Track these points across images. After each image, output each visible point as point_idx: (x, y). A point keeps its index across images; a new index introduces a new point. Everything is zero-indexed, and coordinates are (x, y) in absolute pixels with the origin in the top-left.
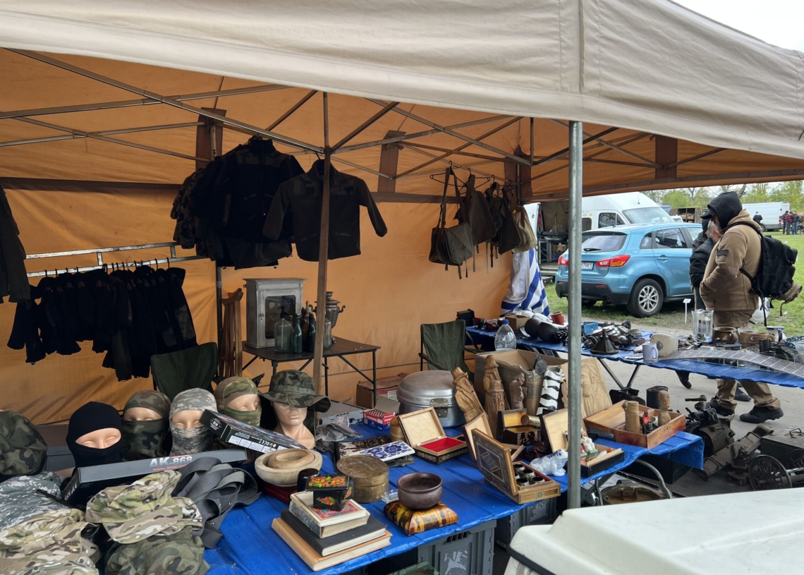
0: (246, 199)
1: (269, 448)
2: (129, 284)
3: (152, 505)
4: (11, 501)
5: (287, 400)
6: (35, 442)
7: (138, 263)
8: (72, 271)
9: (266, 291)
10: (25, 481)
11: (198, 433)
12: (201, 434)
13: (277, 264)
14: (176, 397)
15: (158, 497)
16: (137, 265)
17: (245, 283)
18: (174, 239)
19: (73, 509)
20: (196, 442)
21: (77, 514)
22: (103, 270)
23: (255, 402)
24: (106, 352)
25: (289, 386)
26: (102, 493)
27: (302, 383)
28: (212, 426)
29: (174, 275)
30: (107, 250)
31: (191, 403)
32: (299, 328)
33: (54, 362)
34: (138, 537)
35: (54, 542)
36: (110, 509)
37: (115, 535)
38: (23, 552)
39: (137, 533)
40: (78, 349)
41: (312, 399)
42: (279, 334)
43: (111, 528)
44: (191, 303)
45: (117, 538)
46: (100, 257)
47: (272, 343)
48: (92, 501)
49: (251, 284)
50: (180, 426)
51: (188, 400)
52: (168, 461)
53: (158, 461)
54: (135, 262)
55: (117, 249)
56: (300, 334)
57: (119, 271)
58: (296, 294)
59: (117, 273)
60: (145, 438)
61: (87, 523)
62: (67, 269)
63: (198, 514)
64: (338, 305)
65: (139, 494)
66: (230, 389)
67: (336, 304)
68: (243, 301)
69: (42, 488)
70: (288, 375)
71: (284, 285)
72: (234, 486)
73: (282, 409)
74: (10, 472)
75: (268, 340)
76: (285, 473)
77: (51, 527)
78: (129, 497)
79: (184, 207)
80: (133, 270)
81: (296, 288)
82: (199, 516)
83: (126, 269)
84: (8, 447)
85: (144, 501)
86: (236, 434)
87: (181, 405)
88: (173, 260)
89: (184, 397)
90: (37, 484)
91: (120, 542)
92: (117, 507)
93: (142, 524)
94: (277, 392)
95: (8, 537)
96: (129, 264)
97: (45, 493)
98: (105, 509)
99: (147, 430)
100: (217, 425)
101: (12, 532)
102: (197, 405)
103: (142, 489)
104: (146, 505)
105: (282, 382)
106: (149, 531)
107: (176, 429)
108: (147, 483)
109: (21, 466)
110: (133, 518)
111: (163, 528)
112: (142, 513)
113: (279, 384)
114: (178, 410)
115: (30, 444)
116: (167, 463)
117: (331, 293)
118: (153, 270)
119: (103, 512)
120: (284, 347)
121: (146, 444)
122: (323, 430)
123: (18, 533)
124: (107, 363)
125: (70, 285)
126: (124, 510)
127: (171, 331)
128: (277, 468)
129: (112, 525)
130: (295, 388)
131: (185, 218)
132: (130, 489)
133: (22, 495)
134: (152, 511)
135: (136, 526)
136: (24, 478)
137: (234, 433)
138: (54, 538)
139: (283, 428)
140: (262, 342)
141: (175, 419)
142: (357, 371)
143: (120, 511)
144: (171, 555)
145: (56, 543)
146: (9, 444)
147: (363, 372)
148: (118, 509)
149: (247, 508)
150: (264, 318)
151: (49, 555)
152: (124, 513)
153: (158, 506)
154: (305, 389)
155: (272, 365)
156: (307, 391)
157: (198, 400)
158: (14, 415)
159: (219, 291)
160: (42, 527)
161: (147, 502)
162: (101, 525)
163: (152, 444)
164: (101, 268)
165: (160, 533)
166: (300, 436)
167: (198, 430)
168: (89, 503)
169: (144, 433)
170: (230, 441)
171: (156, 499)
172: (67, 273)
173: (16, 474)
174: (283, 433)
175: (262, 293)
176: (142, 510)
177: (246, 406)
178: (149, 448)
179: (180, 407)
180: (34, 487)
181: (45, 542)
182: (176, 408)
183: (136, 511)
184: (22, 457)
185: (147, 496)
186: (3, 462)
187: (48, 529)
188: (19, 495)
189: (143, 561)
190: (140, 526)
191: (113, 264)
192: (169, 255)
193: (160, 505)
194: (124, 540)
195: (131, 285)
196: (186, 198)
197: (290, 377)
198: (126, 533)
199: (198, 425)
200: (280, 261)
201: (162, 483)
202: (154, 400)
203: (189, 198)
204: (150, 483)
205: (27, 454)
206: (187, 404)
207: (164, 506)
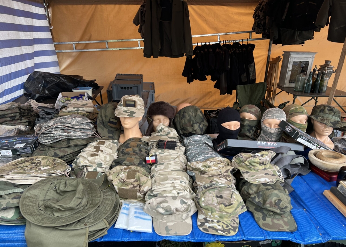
0: (298, 5)
1: (316, 147)
2: (230, 51)
3: (263, 167)
4: (196, 146)
5: (325, 122)
6: (204, 121)
7: (234, 41)
8: (207, 44)
9: (294, 58)
10: (200, 137)
11: (277, 131)
12: (278, 132)
13: (304, 44)
14: (266, 111)
15: (266, 164)
16: (234, 42)
17: (283, 53)
18: (252, 29)
19: (226, 159)
20: (275, 135)
21: (228, 161)
22: (219, 43)
23: (306, 119)
24: (216, 81)
25: (326, 114)
26: (240, 155)
27: (335, 113)
28: (286, 129)
29: (250, 48)
30: (222, 34)
31: (275, 116)
32: (311, 80)
33: (196, 83)
34: (257, 182)
35: (220, 173)
36: (244, 164)
37: (246, 177)
38: (208, 174)
39: (257, 180)
40: (206, 79)
41: (341, 124)
42: (298, 81)
43: (244, 173)
44: (256, 61)
45: (247, 179)
46: (219, 37)
47: (293, 85)
48: (235, 158)
49: (287, 55)
50: (268, 126)
51: (274, 114)
52: (265, 144)
53: (261, 143)
54: (233, 40)
55: (226, 34)
56: (311, 83)
57: (226, 44)
58: (310, 60)
59: (226, 45)
60: (249, 128)
61: (233, 168)
62: (205, 43)
63: (282, 175)
64: (333, 69)
65: (259, 160)
66: (293, 110)
67: (332, 68)
68: (280, 63)
69: (206, 142)
70: (327, 108)
71: (304, 56)
72: (299, 164)
73: (319, 126)
74: (194, 132)
75: (290, 84)
76: (330, 165)
77: (219, 166)
78: (254, 161)
79: (261, 12)
80: (232, 44)
81: (310, 58)
82: (282, 177)
83: (229, 44)
84: (195, 122)
85: (260, 164)
86: (302, 137)
87: (270, 115)
88: (250, 40)
89: (272, 112)
90: (205, 140)
91: (248, 181)
92: (248, 164)
93: (259, 175)
94: (319, 116)
95: (202, 166)
96: (231, 41)
97: (208, 144)
98: (242, 163)
99: (250, 124)
100: (290, 130)
101: (204, 165)
102: (278, 117)
103: (259, 158)
104: (261, 166)
105: (323, 111)
106: (263, 180)
107: (265, 127)
108: (262, 156)
109: (199, 131)
110: (254, 171)
111: (269, 181)
112: (259, 170)
113: (320, 112)
114: (268, 117)
115: (202, 122)
116: (265, 145)
117: (331, 61)
118: (240, 44)
119: (241, 165)
120: (299, 88)
121: (249, 131)
122: (338, 140)
123: (206, 165)
124: (216, 86)
125: (206, 50)
126: (251, 166)
127: (245, 75)
128: (324, 160)
129: (244, 171)
130: (330, 116)
131: (260, 18)
132: (254, 157)
133: (200, 144)
134: (263, 170)
135: (256, 175)
136: (199, 136)
137: (300, 136)
138: (220, 172)
139: (316, 135)
140: (287, 85)
141: (266, 122)
142: (339, 106)
143: (249, 166)
144: (276, 197)
145: (221, 174)
146: (195, 121)
147: (342, 107)
148: (248, 165)
149: (302, 176)
150: (290, 72)
151: (219, 180)
152: (251, 168)
153: (266, 168)
154: (336, 117)
155: (294, 97)
156: (337, 119)
157: (279, 115)
158: (196, 108)
159: (269, 56)
160: (215, 165)
161: (261, 165)
162: (239, 170)
163: (251, 131)
164: (218, 42)
165: (268, 182)
166: (326, 142)
167: (277, 130)
168: (234, 158)
169: (249, 126)
170: (297, 140)
171: (265, 164)
172: (205, 45)
173: (196, 134)
174: (316, 138)
175: (292, 59)
176: (259, 169)
177: (300, 121)
178: (250, 133)
179: (269, 117)
180: (204, 141)
181: (217, 173)
182: (267, 117)
183: (256, 168)
184: (199, 127)
185: (262, 162)
186: (192, 127)
187: (217, 167)
188: (199, 143)
189: (262, 195)
190: (258, 176)
191: (224, 41)
192: (249, 38)
193: (267, 168)
194: (251, 181)
195: (231, 51)
196: (263, 7)
197: (328, 109)
198: (252, 178)
199: (277, 127)
200: (305, 42)
201: (269, 157)
202: (255, 110)
203: (264, 6)
204: (264, 156)
205: (201, 126)
206: (273, 115)
207: (268, 168)
